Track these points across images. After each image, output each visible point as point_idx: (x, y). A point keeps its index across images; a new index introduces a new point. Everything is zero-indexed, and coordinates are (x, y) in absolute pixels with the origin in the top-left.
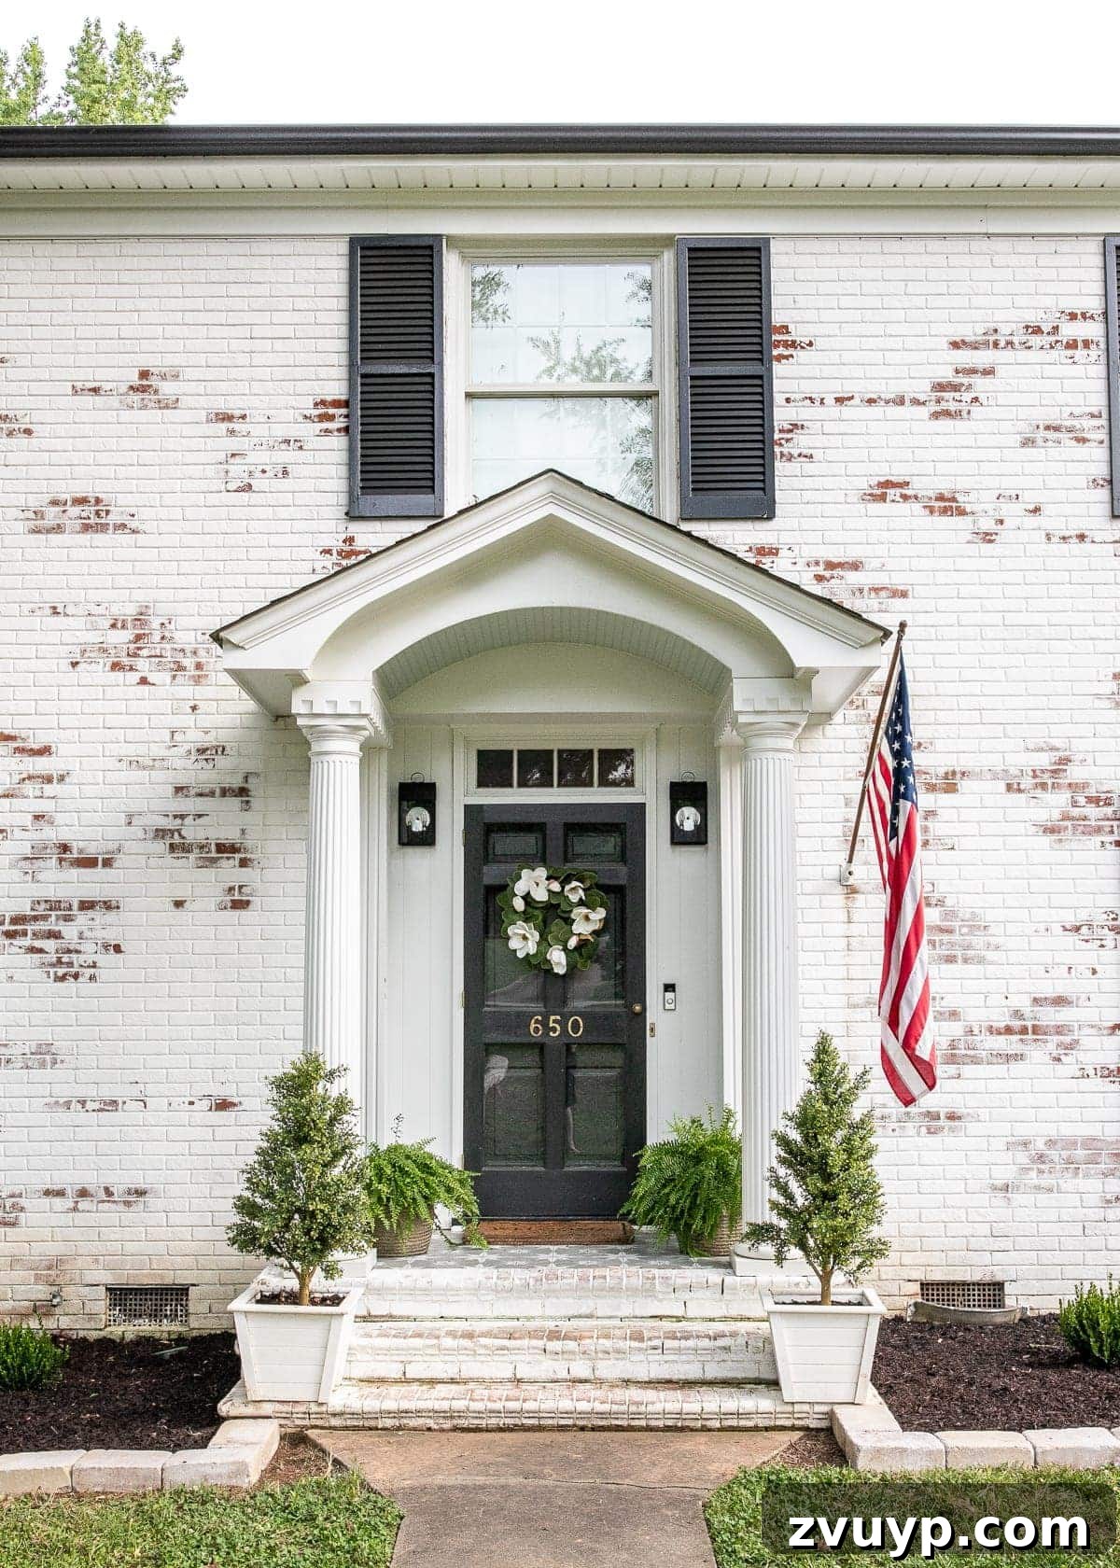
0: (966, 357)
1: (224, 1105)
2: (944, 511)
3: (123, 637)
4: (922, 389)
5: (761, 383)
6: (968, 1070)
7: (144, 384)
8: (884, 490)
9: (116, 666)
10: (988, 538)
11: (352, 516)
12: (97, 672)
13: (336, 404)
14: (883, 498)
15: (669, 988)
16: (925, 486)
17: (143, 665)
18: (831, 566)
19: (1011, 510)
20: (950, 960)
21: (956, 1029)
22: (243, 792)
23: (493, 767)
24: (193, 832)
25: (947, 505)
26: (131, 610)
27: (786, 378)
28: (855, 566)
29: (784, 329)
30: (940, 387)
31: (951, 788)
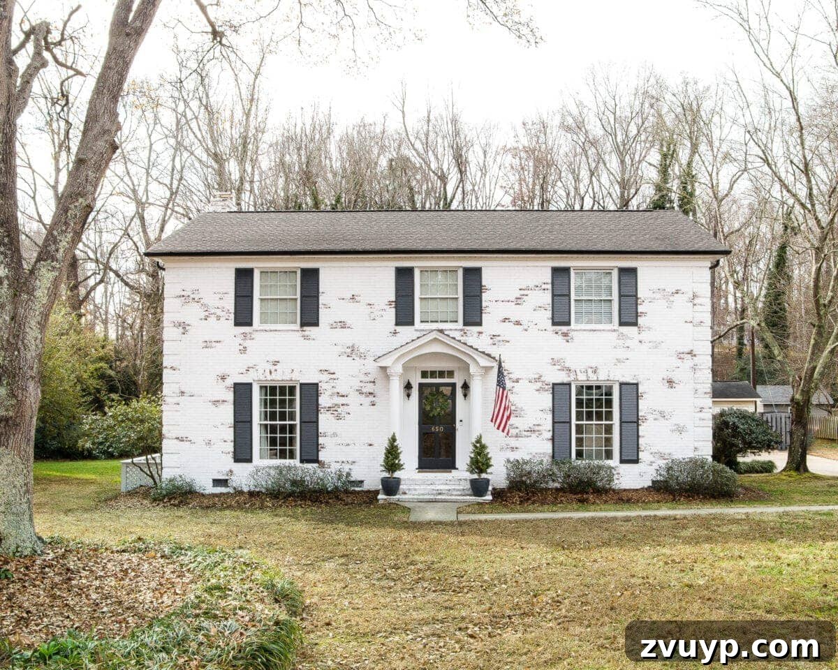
0: (522, 292)
1: (371, 445)
2: (517, 324)
3: (349, 350)
4: (513, 299)
5: (480, 297)
6: (519, 439)
7: (353, 297)
8: (505, 320)
9: (348, 356)
10: (526, 330)
11: (397, 324)
12: (345, 357)
13: (392, 302)
14: (505, 322)
15: (461, 421)
16: (513, 319)
17: (354, 356)
18: (494, 336)
19: (532, 325)
20: (517, 417)
21: (517, 431)
22: (374, 382)
23: (424, 374)
24: (364, 390)
25: (518, 323)
26: (351, 345)
27: (485, 296)
28: (499, 336)
29: (485, 286)
30: (517, 298)
31: (518, 382)
